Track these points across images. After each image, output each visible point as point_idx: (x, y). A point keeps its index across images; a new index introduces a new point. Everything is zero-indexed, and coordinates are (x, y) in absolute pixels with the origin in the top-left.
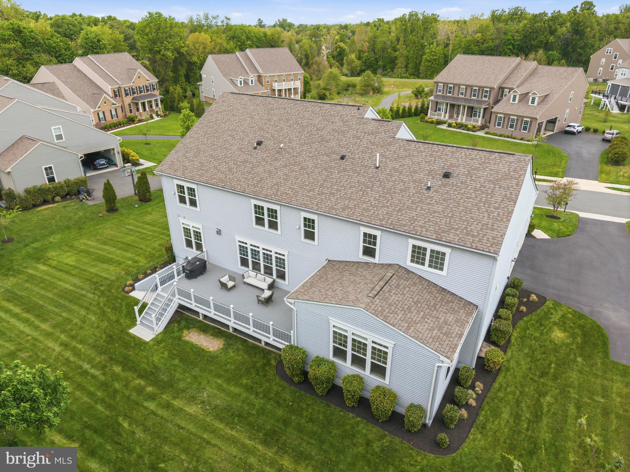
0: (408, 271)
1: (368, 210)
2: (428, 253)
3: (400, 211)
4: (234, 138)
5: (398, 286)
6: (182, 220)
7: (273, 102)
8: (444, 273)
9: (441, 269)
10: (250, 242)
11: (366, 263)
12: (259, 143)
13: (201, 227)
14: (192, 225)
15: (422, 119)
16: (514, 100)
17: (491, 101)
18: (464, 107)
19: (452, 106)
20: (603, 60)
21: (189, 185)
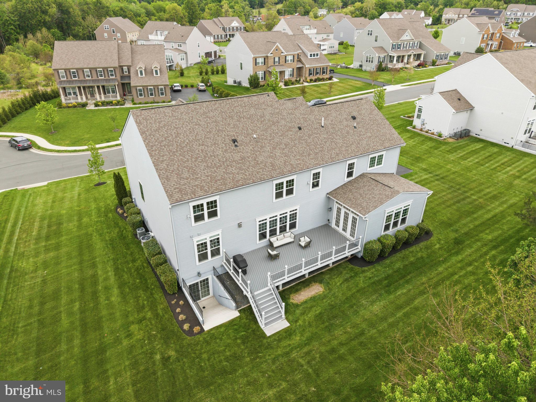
0: (369, 173)
2: (377, 158)
6: (196, 239)
9: (381, 164)
10: (269, 218)
11: (350, 182)
12: (234, 141)
13: (220, 232)
14: (209, 236)
15: (60, 106)
16: (142, 74)
17: (119, 78)
18: (98, 87)
19: (84, 88)
20: (106, 35)
21: (211, 199)
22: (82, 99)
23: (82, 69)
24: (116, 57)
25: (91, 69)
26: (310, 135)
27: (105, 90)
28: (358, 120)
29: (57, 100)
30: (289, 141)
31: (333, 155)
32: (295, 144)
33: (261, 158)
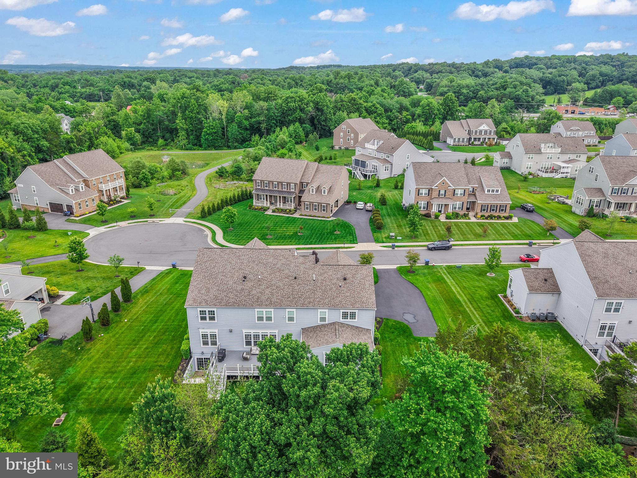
0: (342, 324)
1: (320, 302)
2: (349, 314)
3: (333, 299)
5: (343, 331)
6: (201, 331)
8: (356, 320)
10: (252, 331)
11: (322, 325)
12: (245, 277)
13: (217, 331)
14: (210, 331)
15: (250, 207)
16: (313, 192)
17: (297, 192)
18: (280, 197)
19: (271, 196)
20: (342, 134)
21: (210, 309)
22: (267, 204)
23: (273, 182)
24: (300, 175)
25: (278, 183)
26: (299, 284)
27: (285, 200)
28: (347, 281)
29: (248, 202)
30: (281, 285)
31: (306, 303)
32: (284, 288)
33: (254, 292)
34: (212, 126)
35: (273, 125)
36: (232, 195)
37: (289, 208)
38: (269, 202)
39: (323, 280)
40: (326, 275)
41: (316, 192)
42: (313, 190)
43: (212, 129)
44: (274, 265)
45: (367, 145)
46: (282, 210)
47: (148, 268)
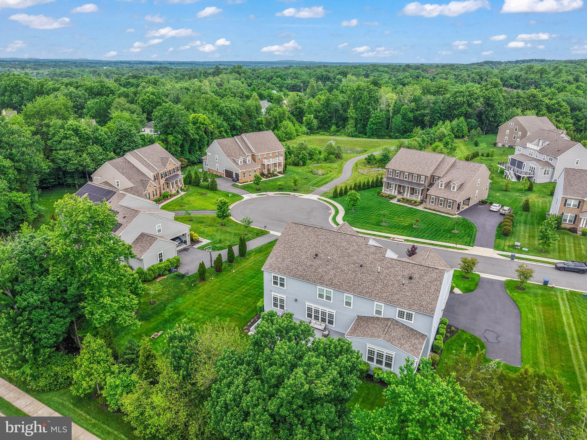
0: (397, 322)
1: (378, 294)
2: (405, 314)
3: (392, 295)
4: (302, 252)
5: (394, 329)
6: (273, 293)
7: (318, 231)
8: (412, 322)
9: (411, 320)
10: (314, 306)
11: (377, 317)
12: (316, 255)
13: (285, 297)
14: (279, 296)
15: (379, 193)
16: (441, 186)
17: (426, 184)
18: (408, 188)
19: (400, 186)
20: (508, 131)
21: (282, 277)
22: (395, 193)
23: (404, 172)
24: (433, 169)
25: (409, 173)
26: (363, 273)
27: (413, 191)
28: (413, 281)
29: (378, 189)
30: (346, 269)
31: (364, 292)
32: (347, 273)
33: (320, 270)
34: (379, 116)
35: (437, 118)
36: (366, 181)
37: (415, 199)
38: (396, 192)
39: (388, 274)
40: (392, 270)
41: (445, 187)
42: (442, 185)
43: (378, 119)
44: (346, 249)
45: (529, 145)
46: (408, 200)
47: (272, 232)
